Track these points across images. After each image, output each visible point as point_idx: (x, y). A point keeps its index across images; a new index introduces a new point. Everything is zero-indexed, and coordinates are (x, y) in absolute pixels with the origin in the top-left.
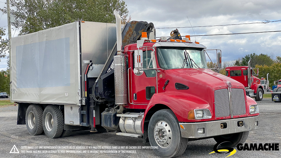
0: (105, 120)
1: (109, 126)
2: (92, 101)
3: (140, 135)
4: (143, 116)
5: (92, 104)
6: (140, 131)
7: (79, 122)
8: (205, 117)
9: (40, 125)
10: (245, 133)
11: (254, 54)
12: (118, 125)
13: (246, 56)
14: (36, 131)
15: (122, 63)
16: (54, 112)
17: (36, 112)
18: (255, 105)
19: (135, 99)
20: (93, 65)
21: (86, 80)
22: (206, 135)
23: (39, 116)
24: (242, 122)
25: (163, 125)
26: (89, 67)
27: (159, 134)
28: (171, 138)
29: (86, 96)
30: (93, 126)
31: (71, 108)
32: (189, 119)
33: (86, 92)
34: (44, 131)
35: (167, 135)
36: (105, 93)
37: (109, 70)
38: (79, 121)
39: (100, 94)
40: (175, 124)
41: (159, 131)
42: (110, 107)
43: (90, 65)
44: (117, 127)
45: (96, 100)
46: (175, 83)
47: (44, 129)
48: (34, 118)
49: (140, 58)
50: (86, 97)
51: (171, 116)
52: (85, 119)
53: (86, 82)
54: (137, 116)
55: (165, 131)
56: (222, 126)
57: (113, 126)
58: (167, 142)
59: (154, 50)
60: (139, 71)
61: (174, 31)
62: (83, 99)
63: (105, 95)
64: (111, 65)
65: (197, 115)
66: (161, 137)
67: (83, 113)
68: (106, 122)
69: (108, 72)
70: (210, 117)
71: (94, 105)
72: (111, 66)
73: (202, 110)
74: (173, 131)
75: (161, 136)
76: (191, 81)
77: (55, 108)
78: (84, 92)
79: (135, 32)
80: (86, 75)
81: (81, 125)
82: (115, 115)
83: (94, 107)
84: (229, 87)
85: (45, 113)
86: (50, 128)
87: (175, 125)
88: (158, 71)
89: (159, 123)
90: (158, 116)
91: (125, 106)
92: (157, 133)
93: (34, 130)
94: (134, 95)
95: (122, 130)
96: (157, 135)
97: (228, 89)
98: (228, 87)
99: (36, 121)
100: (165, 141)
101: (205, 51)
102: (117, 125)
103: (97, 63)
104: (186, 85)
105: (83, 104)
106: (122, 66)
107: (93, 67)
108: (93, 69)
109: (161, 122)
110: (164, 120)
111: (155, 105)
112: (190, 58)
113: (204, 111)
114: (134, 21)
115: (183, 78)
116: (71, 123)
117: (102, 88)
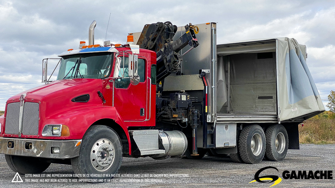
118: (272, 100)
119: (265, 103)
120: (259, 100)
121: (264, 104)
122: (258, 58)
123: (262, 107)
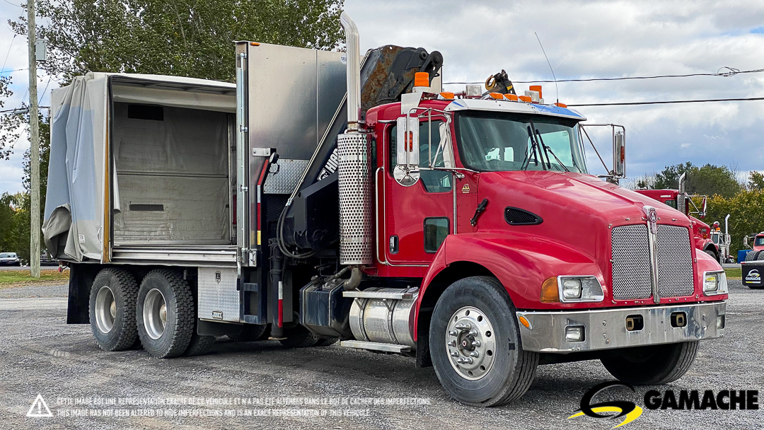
0: (309, 306)
1: (322, 323)
2: (274, 258)
3: (406, 347)
4: (416, 296)
5: (276, 265)
6: (406, 335)
7: (239, 314)
8: (587, 297)
9: (128, 323)
10: (689, 349)
11: (689, 165)
12: (345, 321)
13: (665, 170)
14: (117, 339)
15: (361, 153)
16: (168, 286)
17: (119, 289)
18: (716, 273)
19: (394, 251)
20: (280, 161)
21: (259, 201)
22: (588, 344)
23: (126, 298)
24: (682, 316)
25: (471, 318)
26: (269, 166)
27: (460, 342)
28: (494, 354)
29: (259, 243)
30: (276, 323)
31: (218, 276)
32: (544, 300)
33: (259, 232)
34: (141, 338)
35: (483, 345)
36: (312, 234)
37: (323, 175)
38: (239, 310)
39: (298, 238)
40: (504, 315)
41: (461, 333)
42: (323, 272)
43: (271, 160)
44: (343, 326)
45: (287, 254)
46: (505, 208)
47: (139, 334)
48: (113, 306)
49: (411, 138)
50: (257, 246)
51: (495, 295)
52: (256, 304)
53: (260, 207)
54: (399, 294)
55: (476, 335)
56: (629, 324)
57: (332, 322)
58: (481, 362)
59: (449, 120)
60: (408, 173)
61: (495, 76)
62: (252, 252)
63: (310, 241)
64: (329, 160)
65: (567, 292)
66: (465, 351)
67: (249, 290)
68: (312, 313)
69: (320, 179)
70: (601, 298)
71: (281, 268)
72: (328, 163)
73: (579, 279)
74: (499, 334)
75: (466, 348)
76: (547, 203)
77: (173, 277)
78: (253, 232)
79: (392, 74)
80: (259, 186)
81: (244, 322)
82: (338, 295)
83: (281, 272)
84: (650, 221)
85: (143, 290)
86: (157, 330)
87: (506, 317)
88: (459, 176)
89: (461, 314)
90: (458, 293)
91: (365, 270)
92: (456, 339)
93: (114, 337)
94: (392, 240)
95: (356, 335)
96: (454, 344)
97: (647, 227)
98: (646, 221)
99: (119, 313)
100: (477, 361)
101: (581, 129)
102: (343, 321)
103: (291, 156)
104: (536, 212)
105: (251, 264)
106: (360, 163)
107: (279, 166)
108: (278, 170)
109: (467, 310)
110: (474, 305)
111: (451, 264)
112: (543, 145)
113: (583, 282)
114: (391, 46)
115: (527, 193)
116: (217, 315)
117: (305, 222)
118: (162, 212)
119: (145, 220)
120: (132, 212)
121: (144, 222)
122: (130, 116)
123: (141, 229)
